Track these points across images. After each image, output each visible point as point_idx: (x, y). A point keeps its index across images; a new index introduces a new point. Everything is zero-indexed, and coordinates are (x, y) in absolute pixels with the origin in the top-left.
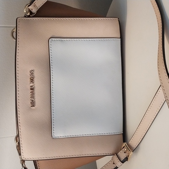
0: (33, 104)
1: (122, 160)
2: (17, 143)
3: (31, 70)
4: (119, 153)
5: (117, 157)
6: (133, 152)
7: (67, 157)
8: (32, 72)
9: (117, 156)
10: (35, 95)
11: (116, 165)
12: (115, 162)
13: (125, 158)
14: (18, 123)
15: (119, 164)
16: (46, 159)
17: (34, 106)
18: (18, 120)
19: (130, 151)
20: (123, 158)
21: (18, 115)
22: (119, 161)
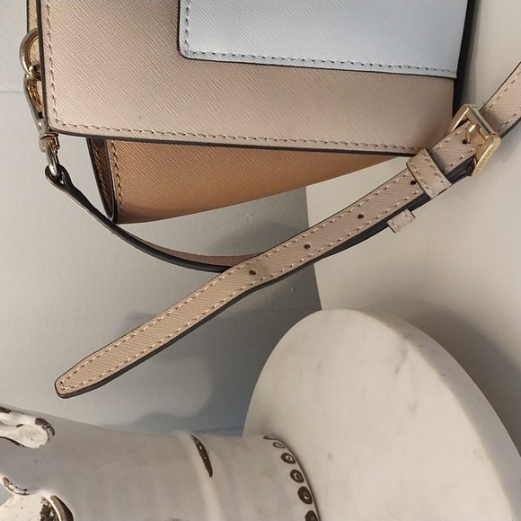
1: (449, 169)
2: (31, 68)
4: (441, 145)
5: (429, 158)
6: (502, 137)
7: (233, 142)
9: (431, 155)
11: (424, 186)
12: (418, 178)
13: (463, 161)
15: (435, 182)
16: (150, 137)
19: (489, 132)
20: (456, 164)
22: (439, 172)
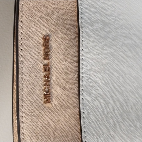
0: (48, 97)
3: (45, 34)
8: (47, 39)
10: (52, 81)
14: (21, 134)
17: (50, 102)
18: (21, 128)
21: (20, 118)
